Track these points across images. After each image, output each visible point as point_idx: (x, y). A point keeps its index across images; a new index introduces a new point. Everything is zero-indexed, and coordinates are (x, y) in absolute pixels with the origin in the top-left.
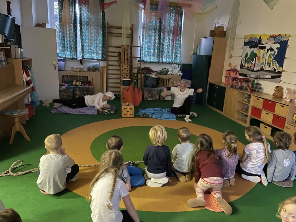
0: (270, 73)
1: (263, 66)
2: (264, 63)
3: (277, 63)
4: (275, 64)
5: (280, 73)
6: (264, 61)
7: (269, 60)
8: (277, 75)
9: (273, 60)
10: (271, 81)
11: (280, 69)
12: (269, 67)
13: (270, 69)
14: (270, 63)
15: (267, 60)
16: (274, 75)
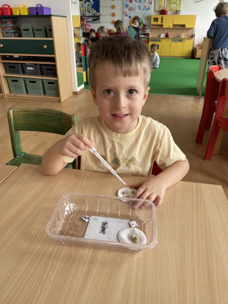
0: (91, 18)
1: (84, 13)
2: (85, 11)
3: (95, 10)
4: (93, 11)
5: (99, 16)
6: (84, 9)
7: (88, 9)
8: (96, 18)
9: (92, 9)
10: (94, 23)
11: (98, 14)
12: (89, 13)
13: (90, 15)
14: (90, 11)
15: (86, 9)
16: (94, 18)
